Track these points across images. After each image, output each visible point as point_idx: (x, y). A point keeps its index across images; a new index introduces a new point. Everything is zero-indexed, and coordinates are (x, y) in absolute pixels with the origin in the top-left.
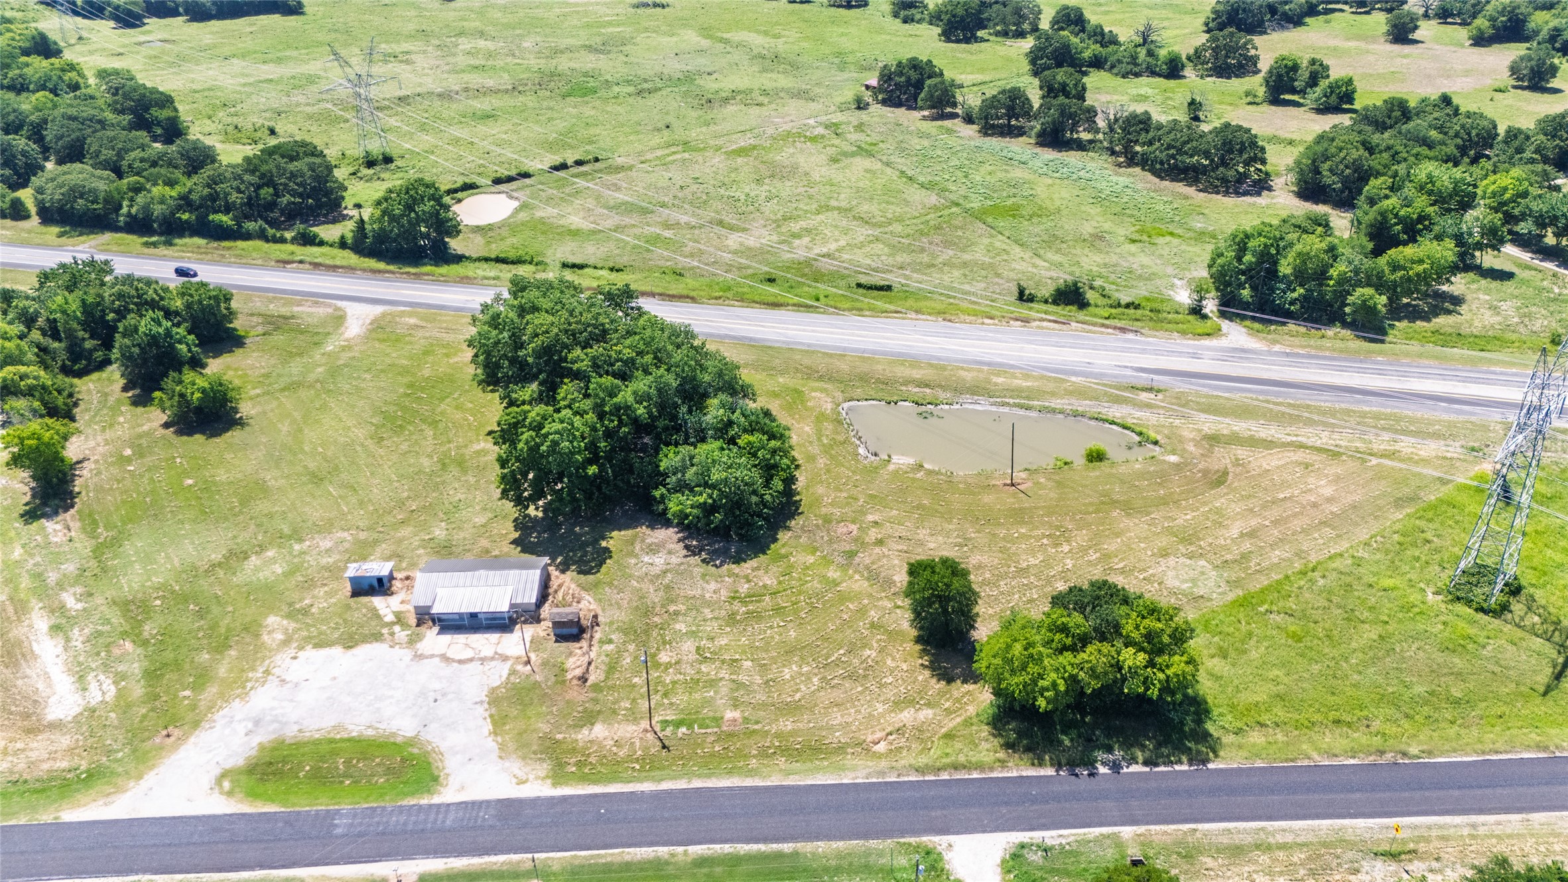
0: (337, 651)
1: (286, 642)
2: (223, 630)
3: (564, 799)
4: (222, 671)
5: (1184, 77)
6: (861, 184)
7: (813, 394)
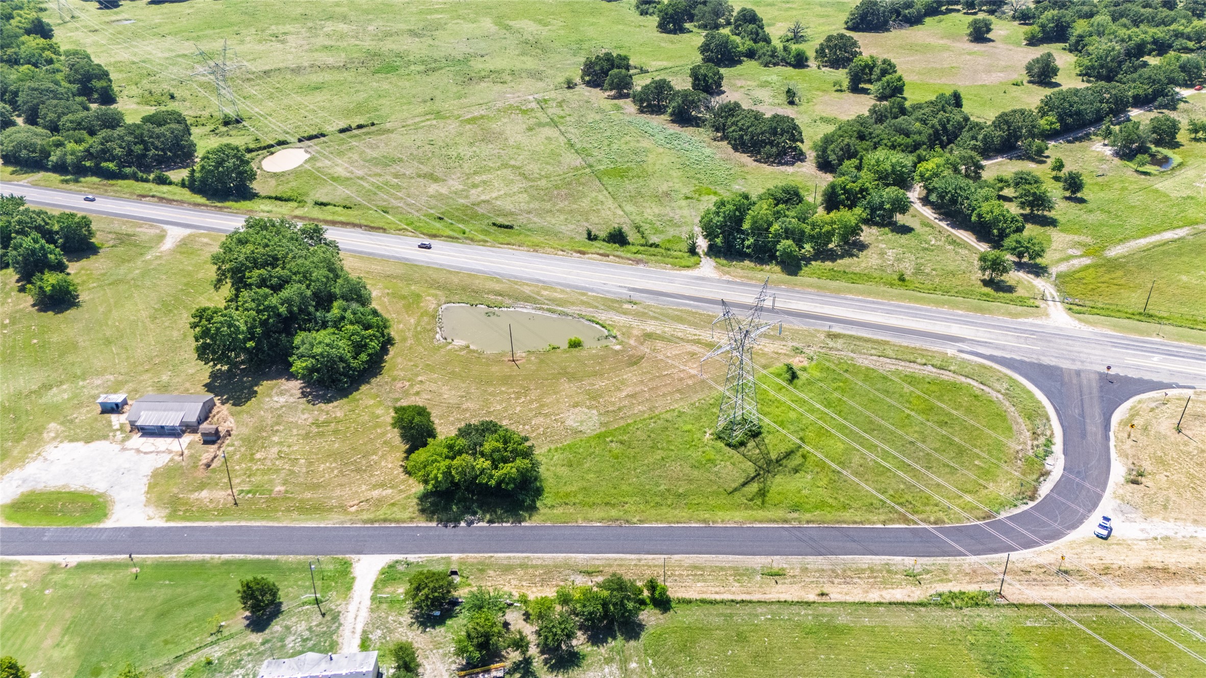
0: (80, 444)
1: (54, 438)
2: (23, 430)
3: (169, 528)
4: (15, 452)
5: (808, 66)
6: (537, 149)
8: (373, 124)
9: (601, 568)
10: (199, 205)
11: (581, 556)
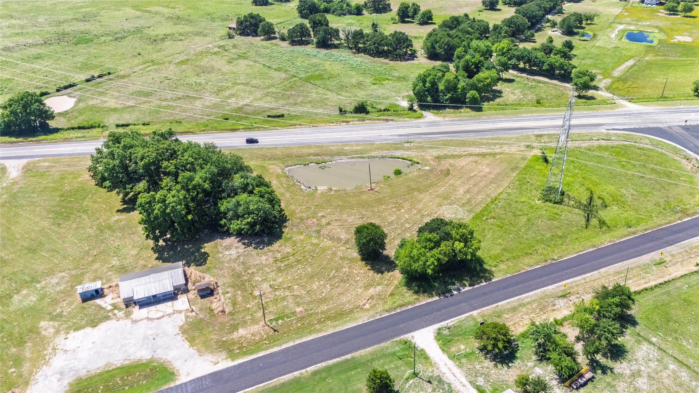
2: (17, 335)
3: (240, 365)
4: (28, 354)
5: (363, 14)
6: (247, 72)
7: (270, 167)
8: (109, 74)
9: (568, 291)
10: (15, 142)
11: (550, 287)
